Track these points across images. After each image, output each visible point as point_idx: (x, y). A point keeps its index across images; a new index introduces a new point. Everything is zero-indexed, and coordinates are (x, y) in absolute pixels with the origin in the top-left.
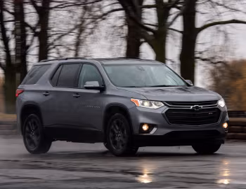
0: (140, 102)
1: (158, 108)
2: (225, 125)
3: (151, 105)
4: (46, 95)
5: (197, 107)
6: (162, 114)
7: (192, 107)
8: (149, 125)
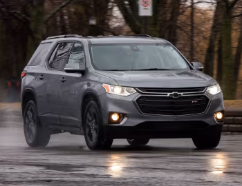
0: (111, 88)
1: (129, 95)
3: (123, 91)
4: (41, 79)
5: (176, 95)
6: (134, 102)
7: (169, 94)
8: (119, 114)
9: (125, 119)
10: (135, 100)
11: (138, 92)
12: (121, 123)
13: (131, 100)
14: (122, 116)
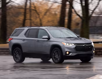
0: (65, 44)
1: (72, 46)
2: (94, 52)
3: (69, 45)
4: (24, 41)
5: (85, 45)
6: (74, 48)
7: (84, 45)
8: (69, 52)
9: (71, 54)
10: (74, 47)
11: (75, 45)
12: (70, 55)
13: (73, 47)
14: (70, 52)
